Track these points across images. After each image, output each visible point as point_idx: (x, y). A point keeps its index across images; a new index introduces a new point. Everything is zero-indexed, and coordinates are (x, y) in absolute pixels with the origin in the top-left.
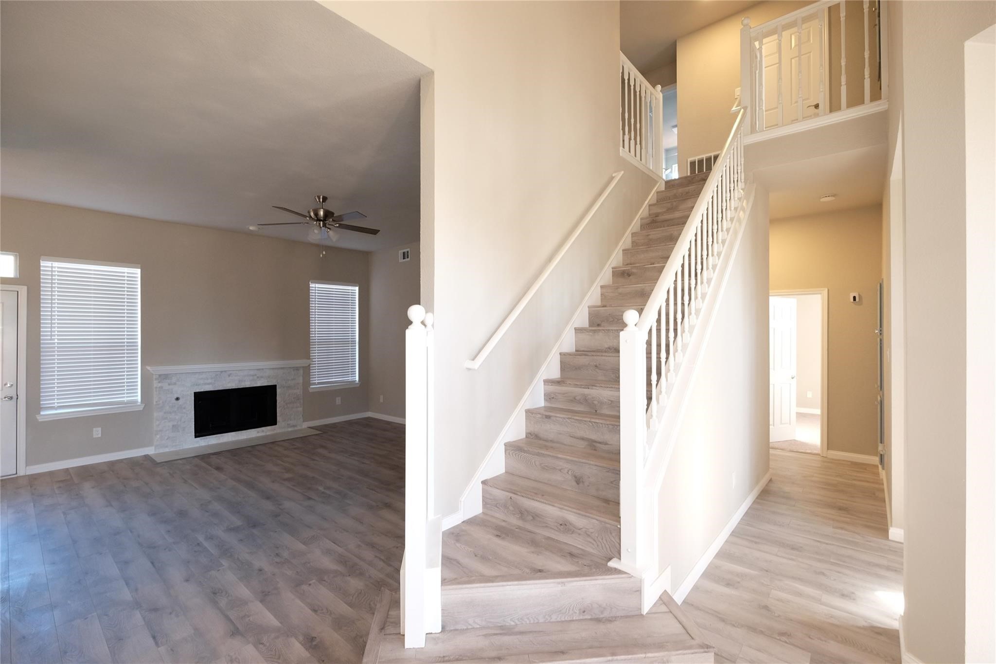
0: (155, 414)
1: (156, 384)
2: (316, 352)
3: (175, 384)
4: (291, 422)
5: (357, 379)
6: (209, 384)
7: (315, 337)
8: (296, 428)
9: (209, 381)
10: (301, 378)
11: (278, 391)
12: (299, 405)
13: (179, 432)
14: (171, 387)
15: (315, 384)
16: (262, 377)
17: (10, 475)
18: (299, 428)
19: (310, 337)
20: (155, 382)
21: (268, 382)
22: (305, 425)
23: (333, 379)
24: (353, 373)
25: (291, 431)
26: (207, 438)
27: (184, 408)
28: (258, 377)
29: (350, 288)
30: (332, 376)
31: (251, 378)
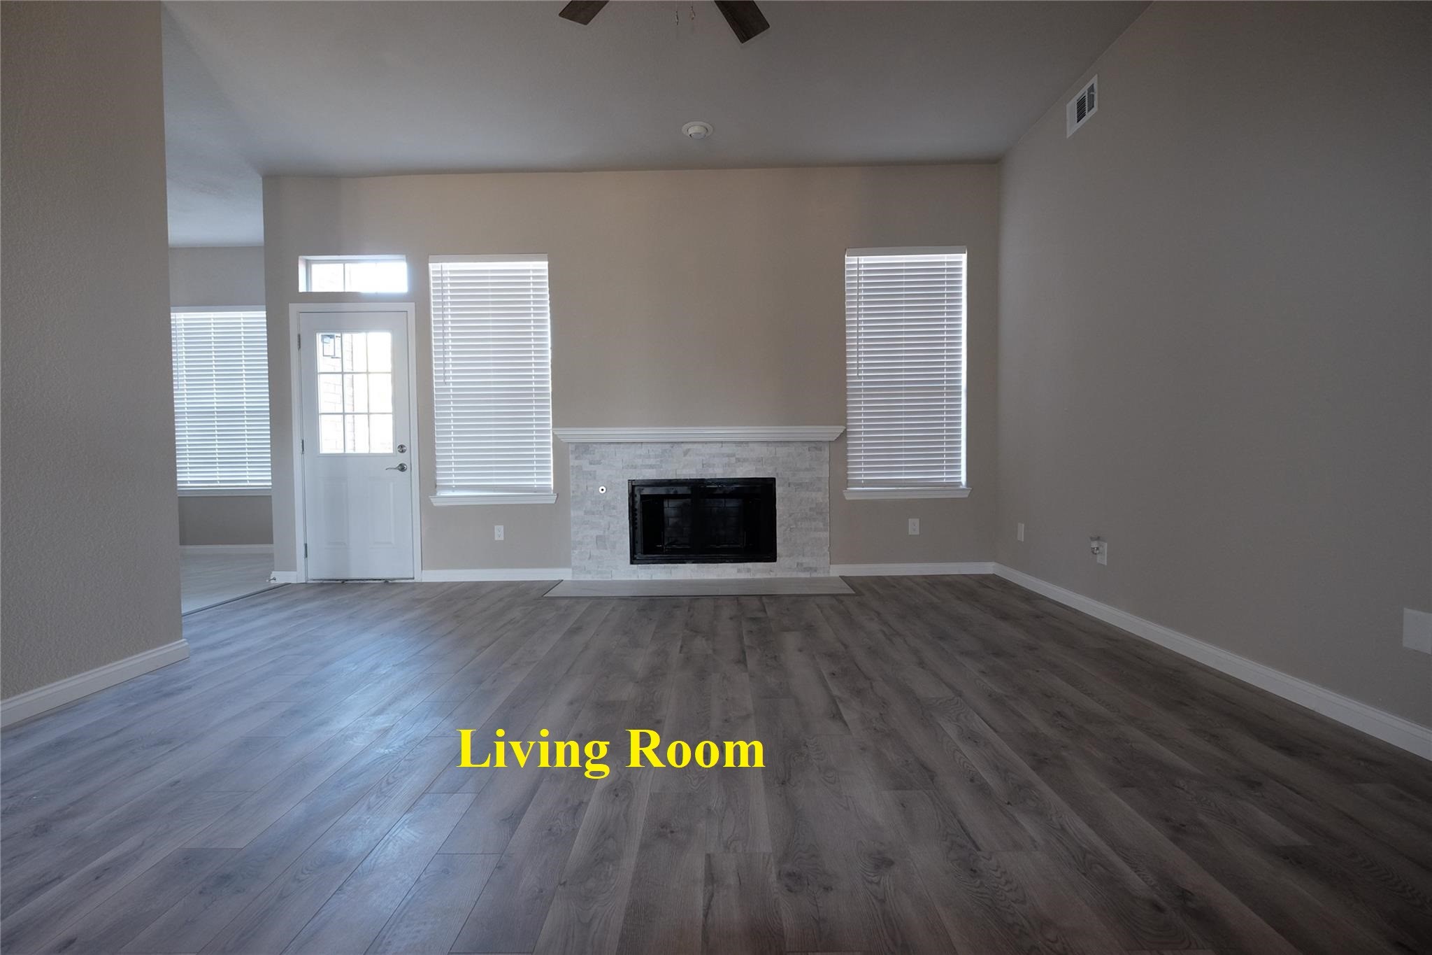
0: (573, 513)
1: (573, 462)
2: (860, 412)
3: (599, 463)
4: (806, 561)
5: (963, 479)
6: (651, 467)
7: (860, 377)
8: (815, 575)
9: (652, 461)
10: (826, 467)
11: (779, 491)
12: (821, 525)
13: (606, 549)
14: (593, 467)
15: (858, 483)
16: (745, 460)
17: (408, 579)
18: (820, 575)
19: (846, 378)
20: (571, 456)
21: (757, 470)
22: (837, 571)
23: (901, 474)
24: (954, 465)
25: (806, 579)
26: (649, 568)
27: (614, 508)
28: (738, 460)
29: (946, 258)
30: (901, 468)
31: (726, 460)
